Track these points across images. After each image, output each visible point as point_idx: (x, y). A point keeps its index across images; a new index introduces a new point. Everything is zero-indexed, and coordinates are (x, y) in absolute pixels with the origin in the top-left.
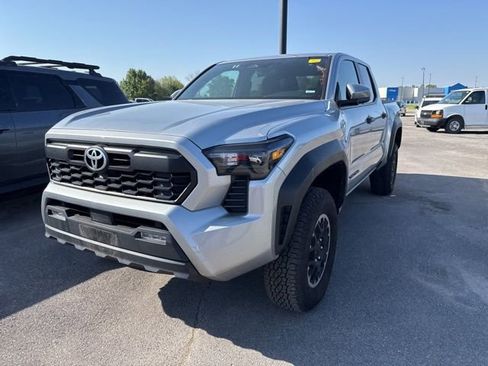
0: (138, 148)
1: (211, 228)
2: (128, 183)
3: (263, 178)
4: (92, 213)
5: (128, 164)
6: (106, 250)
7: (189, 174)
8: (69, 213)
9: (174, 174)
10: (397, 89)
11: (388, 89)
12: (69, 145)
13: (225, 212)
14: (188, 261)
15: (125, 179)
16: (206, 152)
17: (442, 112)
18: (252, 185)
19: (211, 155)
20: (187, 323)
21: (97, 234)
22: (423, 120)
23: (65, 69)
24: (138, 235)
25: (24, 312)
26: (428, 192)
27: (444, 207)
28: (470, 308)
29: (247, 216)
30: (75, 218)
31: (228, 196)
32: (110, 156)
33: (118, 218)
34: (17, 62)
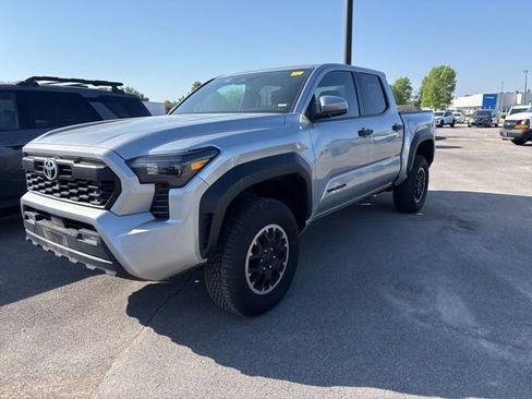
0: (79, 160)
1: (135, 231)
2: (74, 191)
3: (182, 186)
4: (52, 218)
5: (70, 173)
6: (62, 251)
7: (113, 182)
8: (38, 218)
9: (102, 182)
10: (495, 96)
11: (485, 96)
12: (36, 158)
13: (153, 218)
14: (115, 260)
15: (72, 187)
16: (129, 162)
17: (528, 122)
18: (172, 192)
19: (134, 165)
20: (142, 322)
21: (56, 237)
22: (505, 131)
23: (91, 86)
24: (80, 236)
25: (9, 306)
26: (463, 211)
27: (469, 227)
28: (422, 324)
29: (168, 221)
30: (42, 222)
31: (154, 203)
32: (61, 166)
33: (70, 222)
34: (40, 82)
